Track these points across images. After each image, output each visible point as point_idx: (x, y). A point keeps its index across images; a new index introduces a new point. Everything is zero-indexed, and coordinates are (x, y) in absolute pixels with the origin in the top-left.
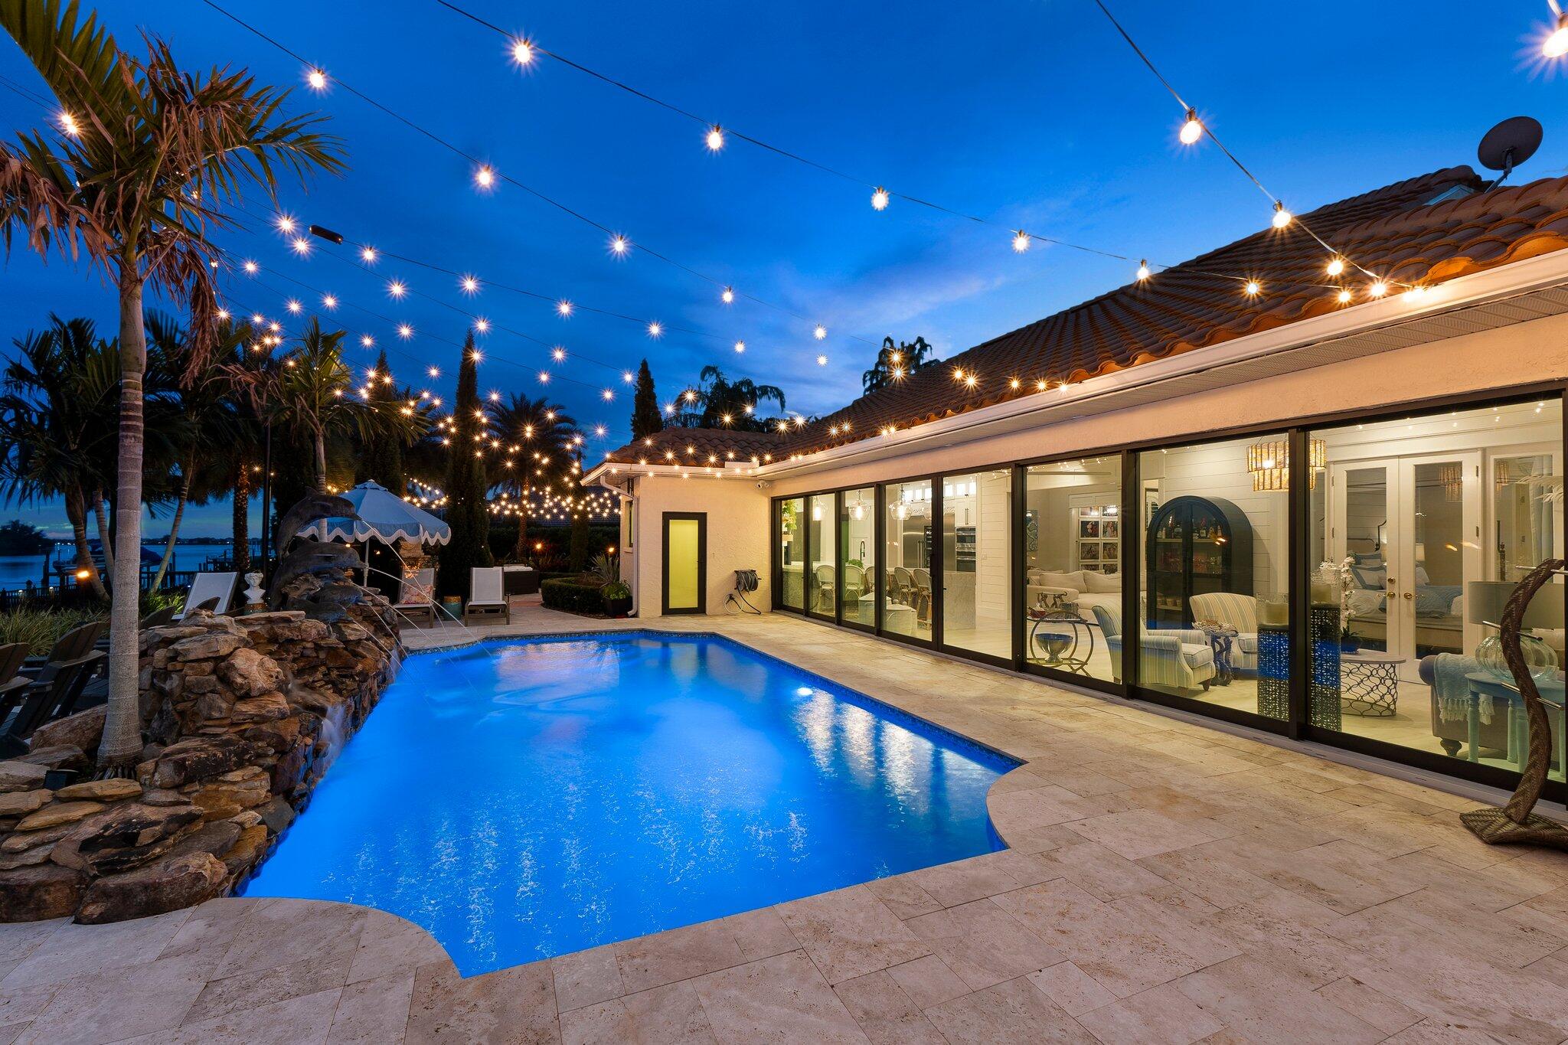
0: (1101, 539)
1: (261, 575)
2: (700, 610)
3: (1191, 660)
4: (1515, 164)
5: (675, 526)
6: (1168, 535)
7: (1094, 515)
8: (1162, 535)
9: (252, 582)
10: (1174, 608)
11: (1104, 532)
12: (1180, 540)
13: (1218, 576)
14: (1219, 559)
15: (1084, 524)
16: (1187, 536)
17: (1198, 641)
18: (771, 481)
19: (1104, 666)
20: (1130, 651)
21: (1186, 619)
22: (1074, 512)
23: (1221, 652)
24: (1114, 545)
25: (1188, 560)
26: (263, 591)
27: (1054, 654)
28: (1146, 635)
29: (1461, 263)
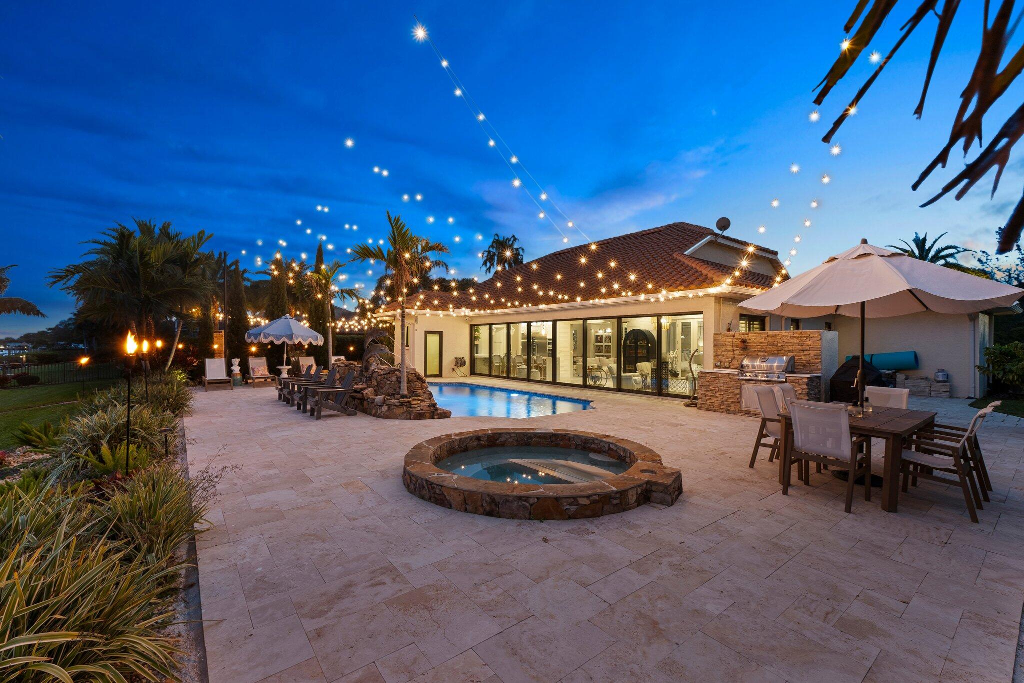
0: (604, 344)
1: (239, 360)
2: (440, 375)
3: (635, 381)
4: (724, 230)
5: (430, 337)
6: (630, 343)
7: (601, 333)
8: (628, 342)
9: (236, 363)
10: (632, 369)
11: (605, 340)
12: (634, 344)
13: (645, 357)
14: (646, 351)
15: (597, 337)
16: (636, 344)
17: (637, 376)
18: (471, 317)
19: (610, 384)
20: (619, 379)
21: (635, 370)
22: (592, 331)
23: (644, 380)
24: (609, 347)
25: (636, 352)
26: (240, 368)
27: (595, 383)
28: (623, 374)
29: (683, 288)
